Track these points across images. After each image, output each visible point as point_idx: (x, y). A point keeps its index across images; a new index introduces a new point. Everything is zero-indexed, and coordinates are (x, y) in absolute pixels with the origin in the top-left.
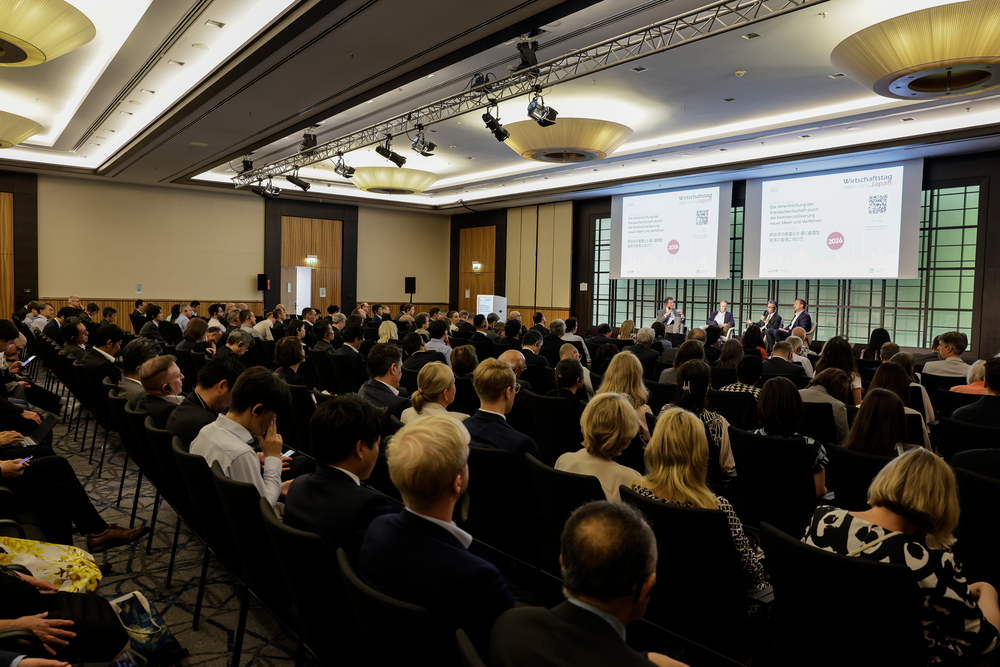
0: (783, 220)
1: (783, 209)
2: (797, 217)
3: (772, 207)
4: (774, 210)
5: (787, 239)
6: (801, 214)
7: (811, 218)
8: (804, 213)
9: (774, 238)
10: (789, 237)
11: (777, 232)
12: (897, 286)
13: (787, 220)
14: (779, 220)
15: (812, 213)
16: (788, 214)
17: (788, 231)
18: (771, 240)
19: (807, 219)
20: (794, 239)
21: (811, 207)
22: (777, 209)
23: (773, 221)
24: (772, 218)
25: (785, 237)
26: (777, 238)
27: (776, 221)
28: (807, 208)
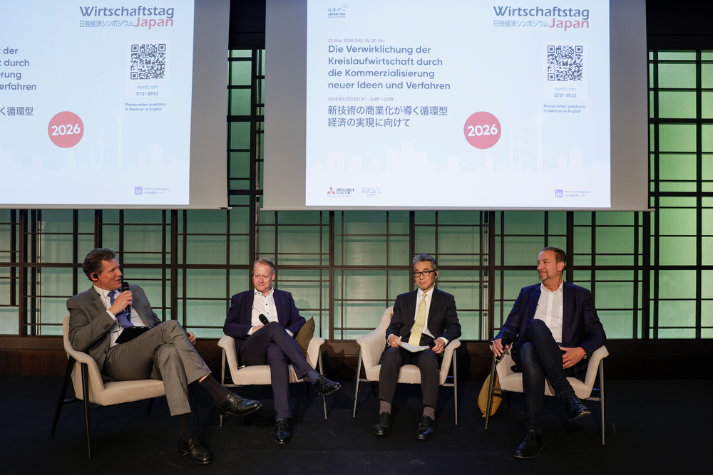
0: (362, 79)
1: (361, 56)
2: (396, 74)
3: (332, 49)
4: (337, 56)
5: (371, 122)
6: (403, 68)
7: (427, 80)
8: (409, 68)
9: (338, 116)
10: (376, 116)
11: (347, 104)
12: (594, 226)
13: (371, 80)
14: (350, 80)
15: (429, 68)
16: (374, 68)
17: (375, 104)
18: (332, 122)
19: (416, 80)
20: (388, 122)
21: (426, 57)
22: (346, 55)
23: (335, 80)
24: (332, 73)
25: (365, 116)
26: (347, 117)
27: (343, 80)
28: (416, 56)
